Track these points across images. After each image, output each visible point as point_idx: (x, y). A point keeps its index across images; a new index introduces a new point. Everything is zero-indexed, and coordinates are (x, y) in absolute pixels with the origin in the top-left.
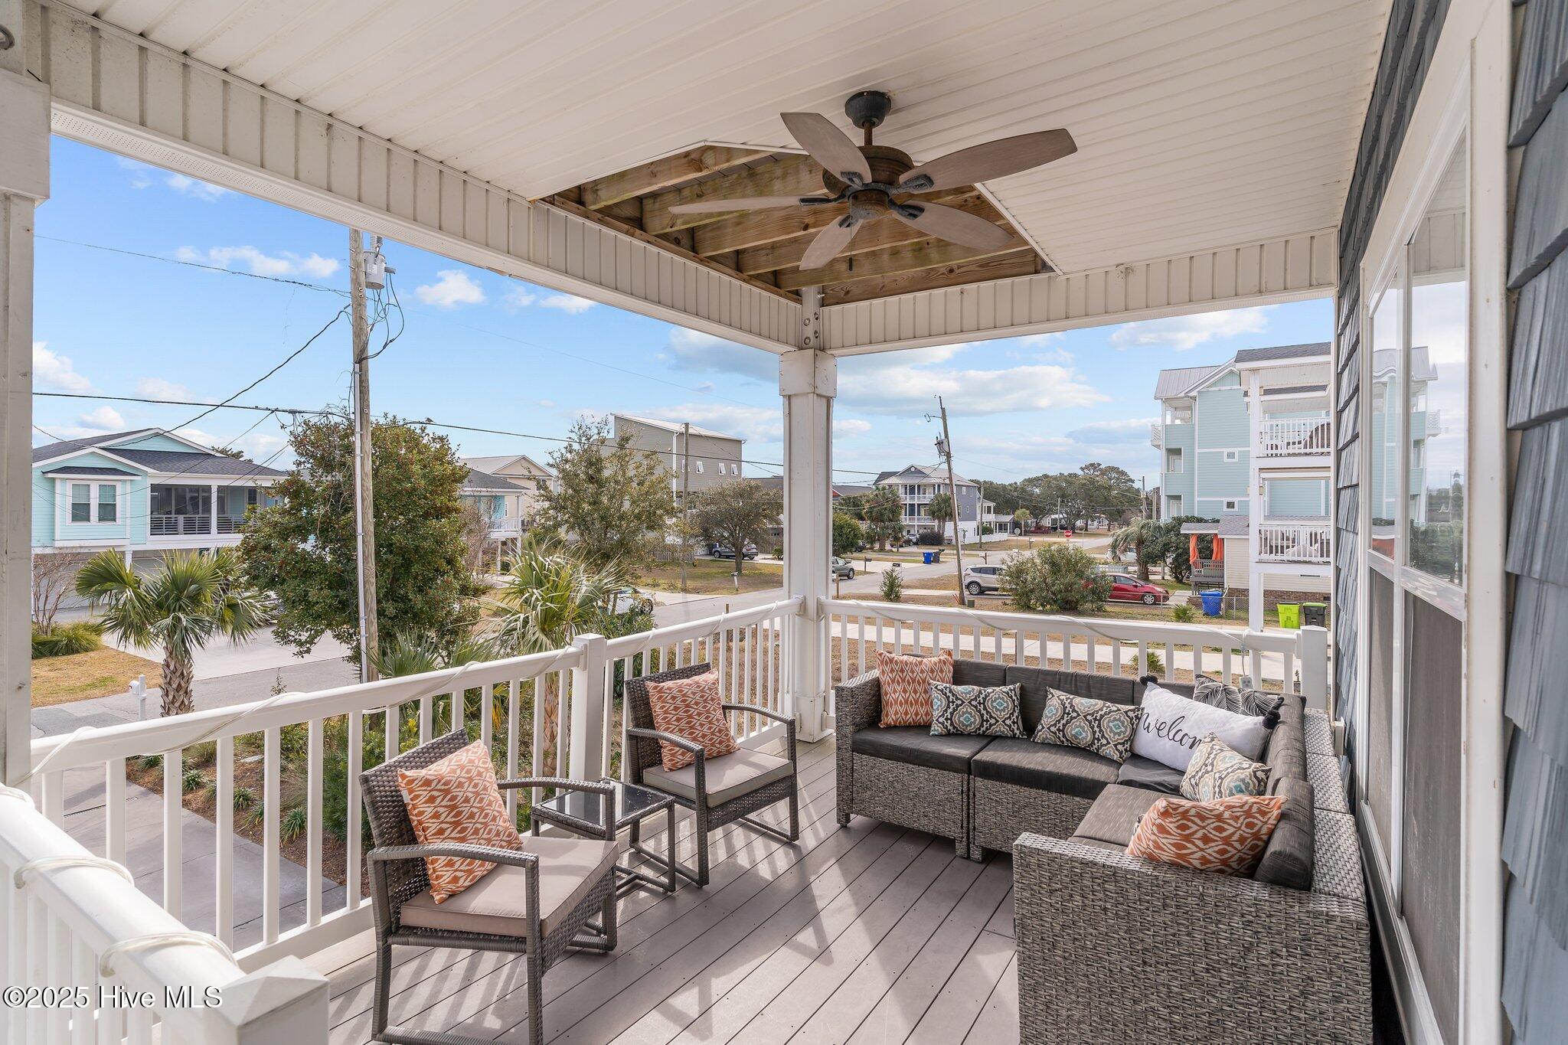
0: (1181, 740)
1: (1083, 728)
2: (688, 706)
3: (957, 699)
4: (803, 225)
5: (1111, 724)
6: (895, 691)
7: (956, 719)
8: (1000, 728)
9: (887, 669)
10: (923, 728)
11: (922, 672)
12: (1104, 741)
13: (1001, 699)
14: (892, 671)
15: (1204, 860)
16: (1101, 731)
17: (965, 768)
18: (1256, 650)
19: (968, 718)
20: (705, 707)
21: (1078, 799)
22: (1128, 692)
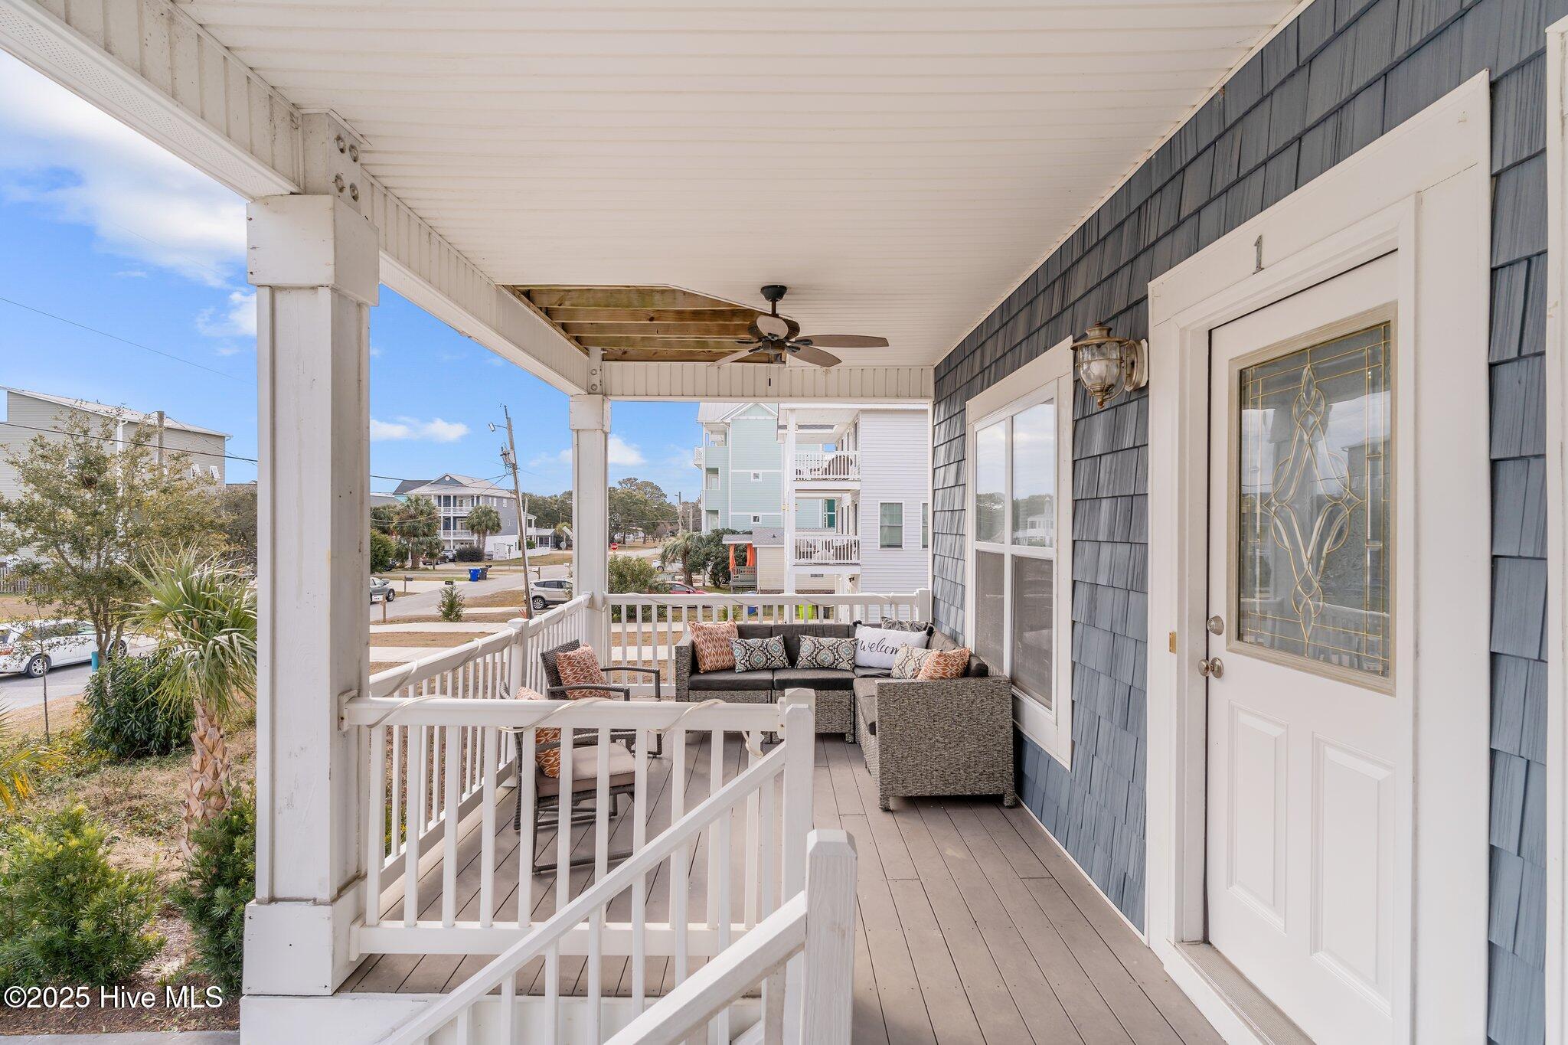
0: (885, 652)
2: (588, 667)
3: (751, 647)
4: (649, 317)
6: (708, 648)
7: (752, 660)
8: (777, 663)
9: (700, 633)
10: (731, 669)
11: (722, 633)
12: (841, 660)
13: (775, 643)
14: (704, 634)
15: (952, 674)
16: (839, 654)
17: (770, 686)
18: (897, 605)
19: (759, 659)
20: (588, 671)
22: (848, 632)
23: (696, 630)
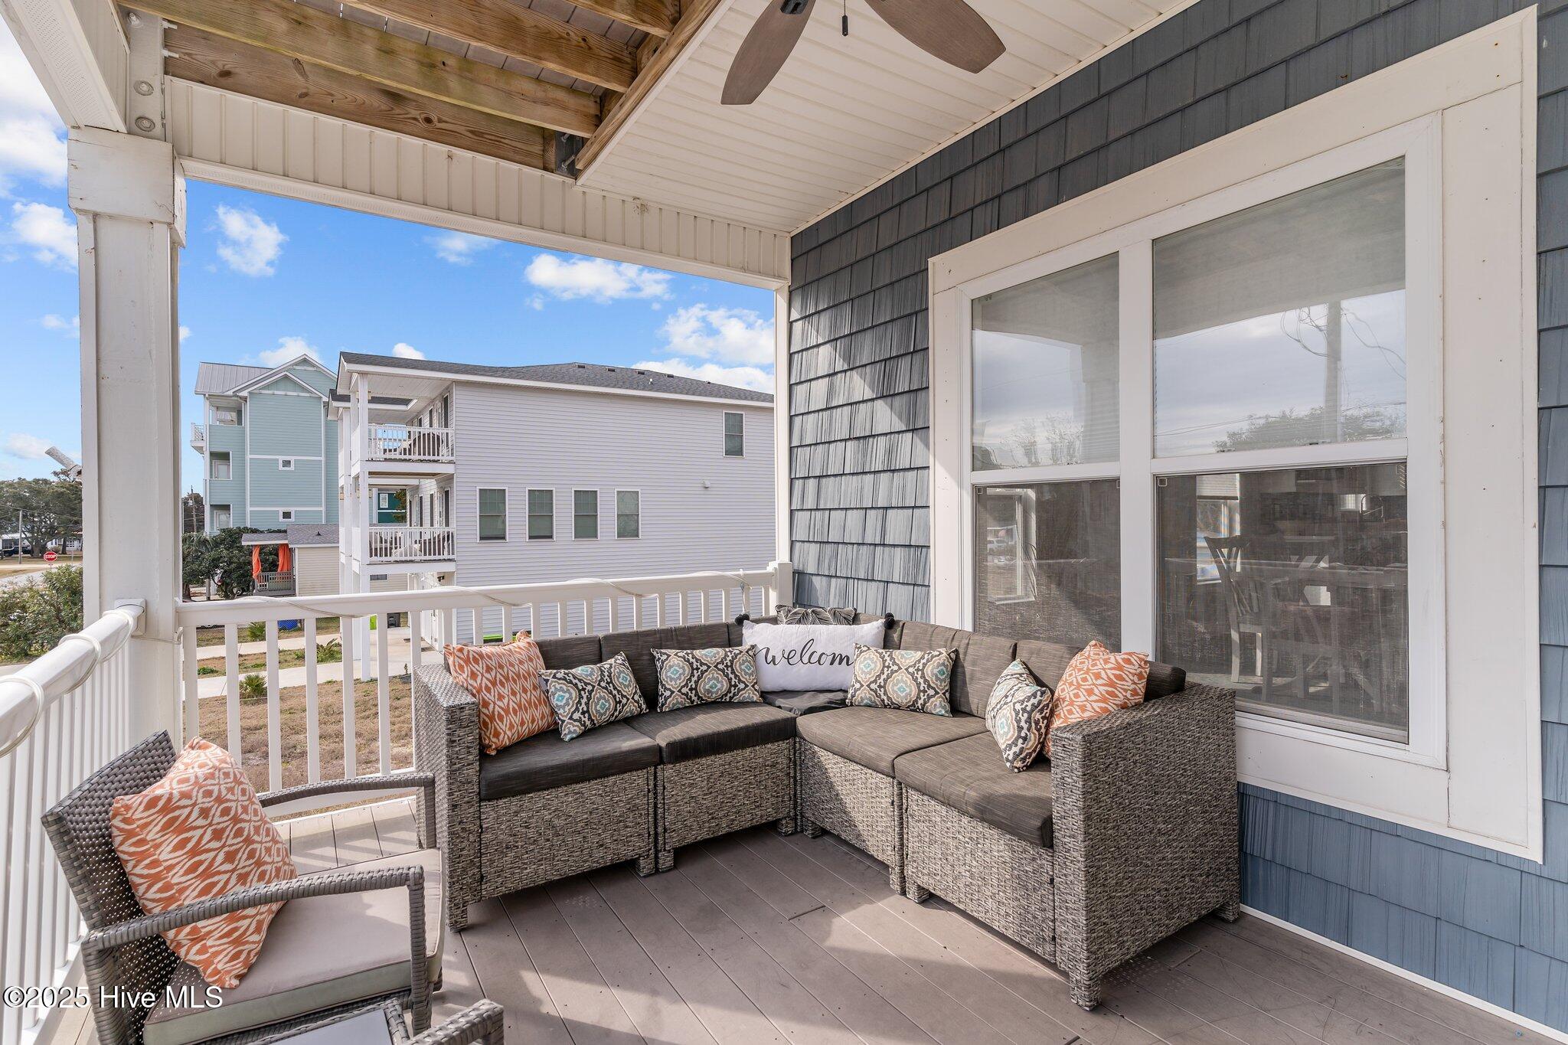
0: (819, 661)
1: (717, 679)
5: (743, 667)
6: (501, 697)
7: (593, 710)
8: (631, 708)
9: (479, 668)
10: (554, 737)
11: (521, 662)
12: (742, 686)
13: (618, 671)
14: (489, 669)
16: (736, 676)
18: (748, 588)
19: (602, 706)
21: (769, 746)
22: (728, 635)
23: (467, 661)
